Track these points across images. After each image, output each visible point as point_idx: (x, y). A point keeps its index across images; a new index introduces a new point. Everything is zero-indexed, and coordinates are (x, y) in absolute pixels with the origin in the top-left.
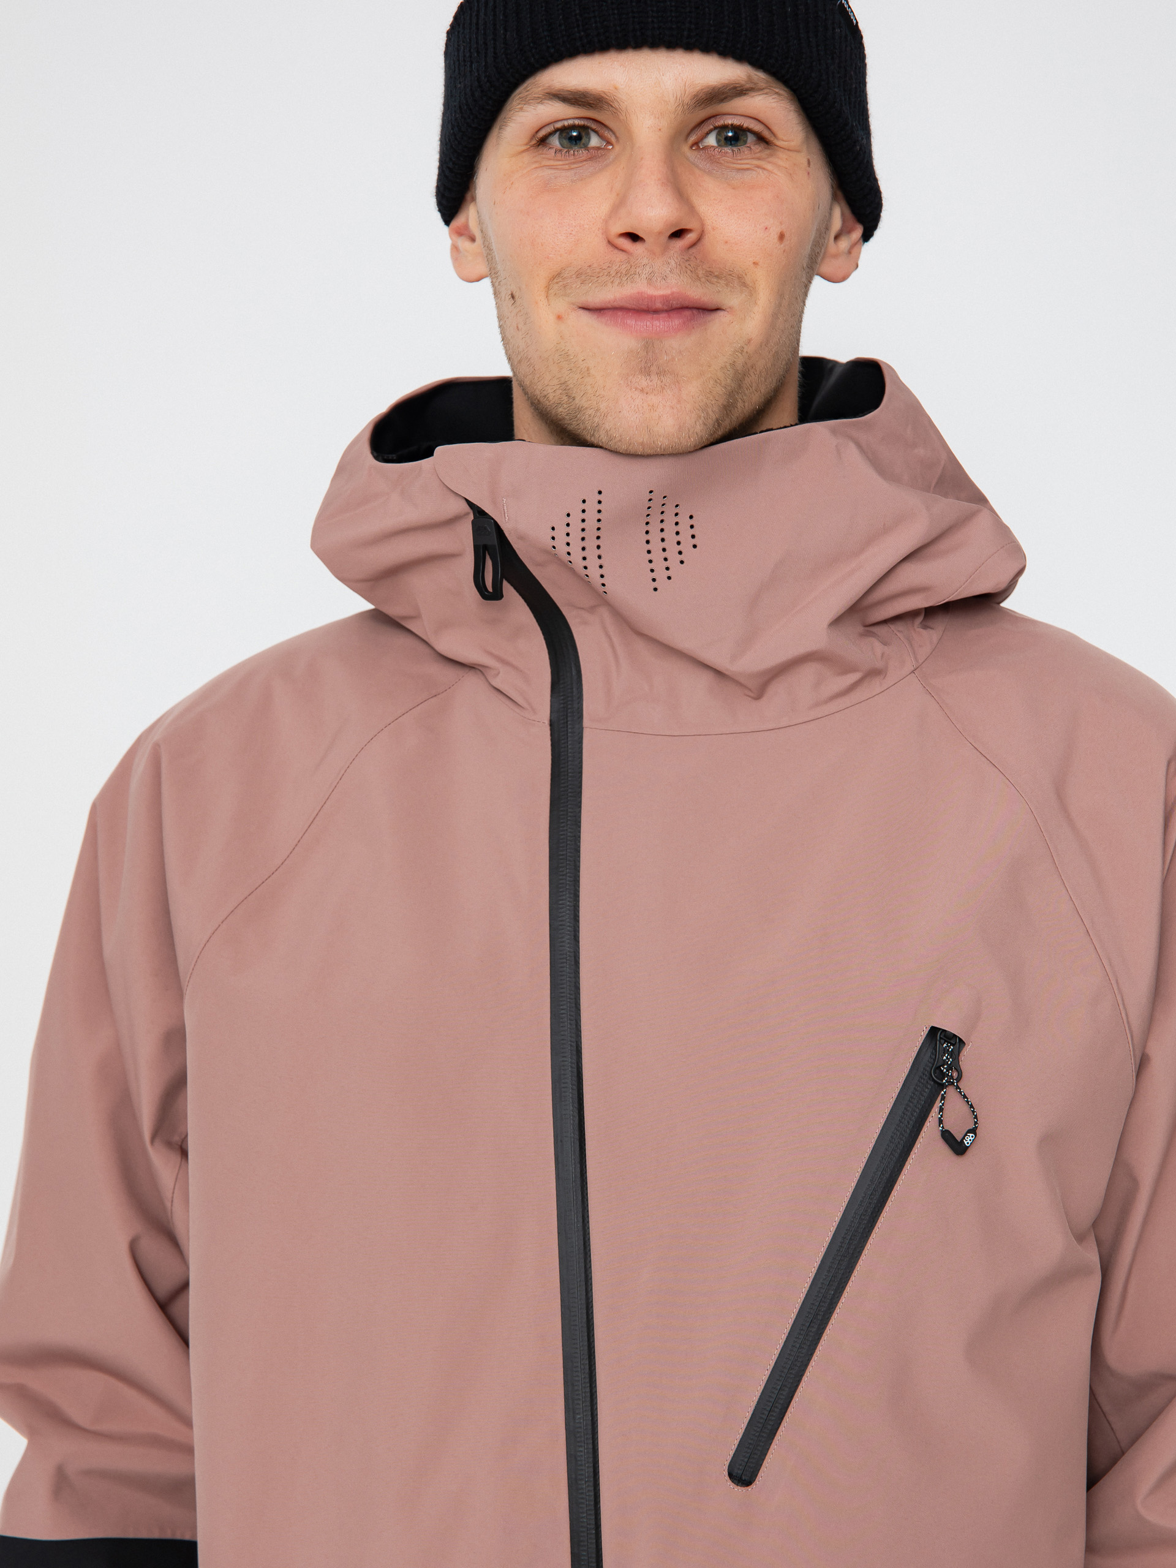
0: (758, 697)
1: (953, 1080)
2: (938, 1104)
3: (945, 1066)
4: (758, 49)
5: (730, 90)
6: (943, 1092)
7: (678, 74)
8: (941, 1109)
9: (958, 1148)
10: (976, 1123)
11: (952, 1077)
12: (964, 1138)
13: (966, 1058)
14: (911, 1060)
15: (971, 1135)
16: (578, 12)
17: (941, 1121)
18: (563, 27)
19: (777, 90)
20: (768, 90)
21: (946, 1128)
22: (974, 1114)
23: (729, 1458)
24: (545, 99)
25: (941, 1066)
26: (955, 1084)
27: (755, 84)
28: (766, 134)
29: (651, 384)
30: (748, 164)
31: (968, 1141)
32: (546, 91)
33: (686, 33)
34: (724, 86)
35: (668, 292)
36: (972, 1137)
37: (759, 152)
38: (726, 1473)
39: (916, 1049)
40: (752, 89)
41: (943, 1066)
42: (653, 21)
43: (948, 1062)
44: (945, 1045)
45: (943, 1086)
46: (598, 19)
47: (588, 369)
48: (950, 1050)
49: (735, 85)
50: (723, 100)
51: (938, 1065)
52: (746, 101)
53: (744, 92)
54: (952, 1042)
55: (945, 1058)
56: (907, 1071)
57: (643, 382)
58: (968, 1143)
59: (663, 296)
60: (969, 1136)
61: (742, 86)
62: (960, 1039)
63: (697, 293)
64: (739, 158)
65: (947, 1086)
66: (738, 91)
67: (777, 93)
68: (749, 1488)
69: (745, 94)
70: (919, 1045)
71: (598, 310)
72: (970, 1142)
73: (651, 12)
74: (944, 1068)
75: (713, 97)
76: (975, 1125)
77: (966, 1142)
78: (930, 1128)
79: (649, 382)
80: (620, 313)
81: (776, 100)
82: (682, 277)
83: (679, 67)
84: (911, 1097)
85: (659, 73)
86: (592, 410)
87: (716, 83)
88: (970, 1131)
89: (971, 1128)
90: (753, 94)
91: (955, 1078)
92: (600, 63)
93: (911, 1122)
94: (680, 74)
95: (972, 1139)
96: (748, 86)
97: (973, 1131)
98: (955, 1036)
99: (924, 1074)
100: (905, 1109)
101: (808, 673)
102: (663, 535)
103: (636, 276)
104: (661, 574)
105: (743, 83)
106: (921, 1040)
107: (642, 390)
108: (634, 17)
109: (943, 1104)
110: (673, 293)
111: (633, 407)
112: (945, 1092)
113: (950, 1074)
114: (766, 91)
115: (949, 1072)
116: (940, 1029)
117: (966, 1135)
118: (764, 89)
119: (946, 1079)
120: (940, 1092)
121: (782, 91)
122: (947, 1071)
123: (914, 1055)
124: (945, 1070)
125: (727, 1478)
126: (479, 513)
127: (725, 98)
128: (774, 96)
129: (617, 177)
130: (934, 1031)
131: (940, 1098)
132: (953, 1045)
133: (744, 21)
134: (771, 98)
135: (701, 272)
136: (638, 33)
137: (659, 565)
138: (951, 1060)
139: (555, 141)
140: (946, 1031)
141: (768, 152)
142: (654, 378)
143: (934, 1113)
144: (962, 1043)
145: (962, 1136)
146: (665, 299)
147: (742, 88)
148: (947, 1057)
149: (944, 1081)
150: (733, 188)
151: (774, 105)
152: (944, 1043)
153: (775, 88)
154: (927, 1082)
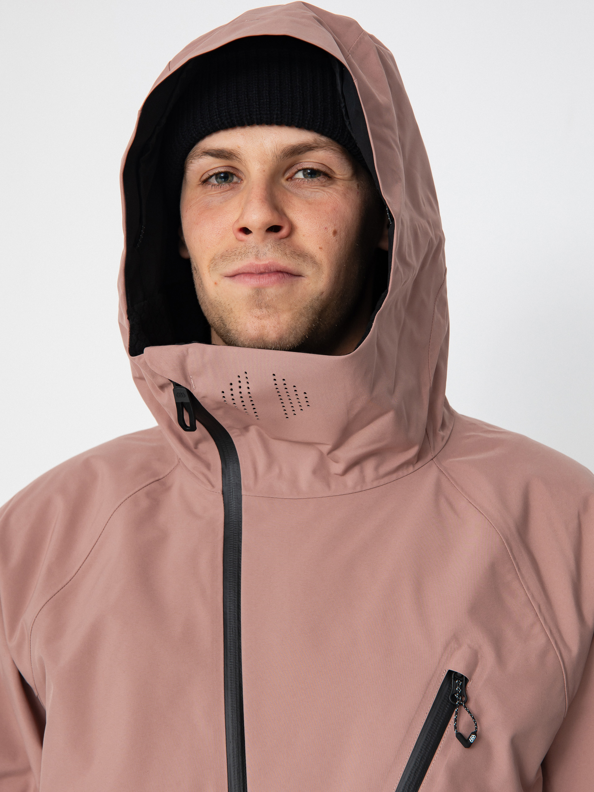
1: (462, 702)
2: (454, 717)
3: (457, 694)
4: (318, 123)
5: (303, 147)
6: (456, 710)
7: (273, 139)
8: (456, 720)
10: (476, 728)
11: (462, 700)
12: (469, 738)
13: (470, 690)
14: (437, 690)
15: (473, 736)
16: (216, 107)
17: (456, 727)
18: (208, 116)
19: (333, 148)
20: (327, 148)
21: (459, 731)
22: (475, 723)
24: (202, 155)
25: (455, 694)
26: (464, 705)
27: (318, 144)
28: (328, 172)
29: (263, 313)
30: (316, 189)
31: (472, 739)
32: (202, 151)
33: (275, 116)
34: (300, 145)
35: (267, 262)
36: (474, 737)
37: (325, 182)
39: (440, 684)
40: (317, 147)
41: (456, 693)
42: (256, 111)
43: (459, 692)
44: (457, 681)
45: (455, 706)
46: (226, 110)
47: (231, 309)
48: (460, 684)
49: (306, 145)
50: (300, 153)
51: (453, 693)
52: (314, 153)
53: (312, 148)
54: (461, 679)
55: (457, 689)
56: (435, 697)
57: (258, 312)
58: (472, 741)
59: (264, 265)
60: (472, 736)
61: (310, 145)
62: (466, 678)
63: (285, 262)
64: (313, 185)
65: (458, 706)
66: (308, 148)
67: (332, 149)
69: (313, 150)
70: (441, 681)
71: (233, 276)
72: (473, 740)
73: (255, 105)
74: (457, 695)
75: (294, 151)
76: (476, 730)
77: (470, 740)
78: (450, 730)
79: (261, 313)
80: (242, 276)
81: (332, 153)
82: (275, 254)
83: (273, 135)
84: (438, 713)
85: (262, 139)
86: (234, 330)
87: (295, 144)
88: (473, 733)
89: (474, 731)
90: (318, 150)
91: (463, 701)
92: (230, 134)
93: (438, 728)
94: (274, 139)
95: (474, 738)
96: (314, 145)
97: (475, 733)
99: (445, 699)
100: (434, 720)
103: (249, 254)
105: (311, 143)
106: (443, 678)
107: (258, 317)
108: (246, 109)
109: (457, 717)
110: (269, 263)
111: (253, 327)
112: (458, 710)
113: (460, 699)
114: (325, 148)
115: (460, 698)
116: (454, 672)
117: (470, 736)
118: (324, 147)
119: (458, 702)
120: (455, 710)
121: (335, 146)
122: (458, 697)
123: (439, 687)
124: (457, 696)
126: (176, 385)
127: (302, 152)
128: (331, 151)
129: (243, 199)
130: (450, 673)
131: (454, 713)
132: (462, 681)
133: (309, 108)
134: (329, 152)
135: (288, 251)
136: (248, 117)
138: (461, 690)
139: (213, 181)
140: (457, 673)
141: (329, 182)
142: (264, 310)
143: (452, 723)
144: (467, 680)
145: (468, 737)
146: (266, 267)
147: (310, 146)
148: (458, 689)
149: (457, 703)
150: (309, 204)
151: (331, 156)
152: (456, 680)
153: (332, 146)
154: (447, 704)
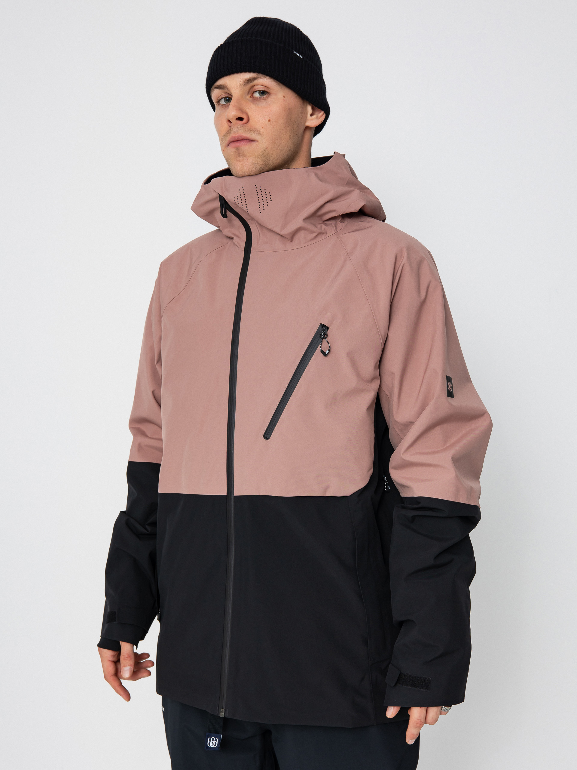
0: (292, 241)
1: (325, 337)
2: (320, 344)
9: (325, 355)
10: (330, 348)
13: (329, 332)
15: (329, 351)
17: (321, 348)
21: (322, 349)
22: (330, 346)
23: (264, 433)
25: (322, 334)
28: (268, 91)
29: (241, 159)
38: (263, 436)
39: (317, 329)
43: (324, 333)
56: (314, 335)
57: (239, 159)
58: (328, 353)
59: (237, 136)
63: (245, 134)
65: (323, 339)
66: (254, 79)
68: (268, 440)
78: (318, 350)
82: (241, 131)
89: (328, 349)
93: (313, 348)
98: (326, 326)
101: (302, 233)
102: (263, 198)
104: (262, 208)
106: (318, 327)
109: (322, 344)
110: (239, 135)
112: (323, 341)
117: (327, 351)
119: (323, 337)
120: (321, 340)
122: (324, 335)
123: (316, 331)
125: (263, 438)
126: (220, 195)
130: (321, 325)
131: (321, 342)
132: (326, 328)
135: (247, 129)
137: (262, 206)
139: (223, 101)
140: (324, 325)
142: (241, 157)
143: (319, 346)
144: (328, 328)
145: (325, 352)
148: (324, 331)
152: (324, 328)
154: (319, 338)
